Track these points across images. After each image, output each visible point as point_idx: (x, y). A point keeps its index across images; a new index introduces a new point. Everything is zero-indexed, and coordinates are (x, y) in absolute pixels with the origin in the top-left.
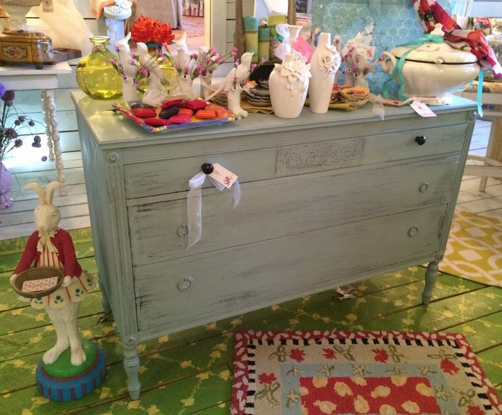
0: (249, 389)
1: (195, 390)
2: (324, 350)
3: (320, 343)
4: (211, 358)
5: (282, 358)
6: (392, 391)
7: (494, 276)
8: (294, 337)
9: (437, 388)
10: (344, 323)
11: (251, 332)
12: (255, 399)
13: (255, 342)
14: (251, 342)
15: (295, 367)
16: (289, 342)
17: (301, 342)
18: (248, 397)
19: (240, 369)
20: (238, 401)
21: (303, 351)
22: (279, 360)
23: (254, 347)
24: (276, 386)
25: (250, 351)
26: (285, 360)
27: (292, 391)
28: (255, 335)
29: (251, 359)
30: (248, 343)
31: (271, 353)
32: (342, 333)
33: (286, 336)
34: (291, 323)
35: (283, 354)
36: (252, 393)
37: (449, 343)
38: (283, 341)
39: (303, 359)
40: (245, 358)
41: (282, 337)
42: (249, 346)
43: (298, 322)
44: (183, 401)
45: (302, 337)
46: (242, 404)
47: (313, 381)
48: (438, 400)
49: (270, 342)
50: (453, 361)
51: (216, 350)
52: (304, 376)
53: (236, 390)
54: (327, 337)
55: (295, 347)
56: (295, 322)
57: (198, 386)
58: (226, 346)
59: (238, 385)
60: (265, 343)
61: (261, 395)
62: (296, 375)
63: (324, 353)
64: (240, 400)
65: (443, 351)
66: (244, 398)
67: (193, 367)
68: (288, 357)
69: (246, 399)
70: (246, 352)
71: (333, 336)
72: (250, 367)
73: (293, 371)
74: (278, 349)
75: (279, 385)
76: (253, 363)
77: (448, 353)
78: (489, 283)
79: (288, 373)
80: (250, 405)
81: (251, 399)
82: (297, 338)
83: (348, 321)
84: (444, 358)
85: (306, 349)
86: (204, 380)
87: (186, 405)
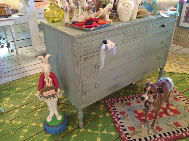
0: (119, 118)
1: (101, 121)
2: (136, 101)
3: (134, 99)
4: (101, 110)
5: (124, 106)
6: (163, 110)
7: (175, 70)
8: (125, 99)
9: (176, 106)
10: (138, 91)
11: (110, 99)
12: (122, 120)
13: (113, 102)
14: (112, 103)
15: (130, 108)
16: (124, 100)
17: (128, 100)
18: (120, 120)
19: (113, 112)
20: (117, 122)
21: (129, 103)
22: (124, 107)
23: (113, 104)
24: (127, 115)
25: (113, 105)
26: (125, 106)
27: (132, 116)
28: (112, 100)
29: (114, 108)
30: (111, 103)
31: (120, 105)
32: (139, 95)
33: (122, 99)
34: (121, 94)
35: (124, 104)
36: (120, 119)
37: (173, 92)
38: (122, 101)
39: (131, 105)
40: (112, 108)
41: (121, 99)
42: (111, 104)
43: (123, 94)
44: (98, 125)
45: (127, 98)
46: (119, 123)
47: (137, 111)
48: (178, 110)
49: (118, 101)
50: (177, 97)
51: (101, 107)
52: (134, 110)
53: (114, 119)
54: (135, 97)
55: (126, 102)
56: (122, 94)
57: (101, 120)
58: (103, 105)
59: (114, 117)
60: (116, 102)
61: (123, 119)
62: (131, 110)
63: (137, 102)
64: (117, 121)
65: (172, 95)
66: (118, 121)
67: (96, 114)
68: (126, 105)
69: (119, 121)
70: (111, 106)
71: (137, 96)
72: (115, 111)
73: (129, 109)
74: (121, 103)
75: (127, 114)
76: (115, 109)
77: (174, 95)
78: (175, 72)
79: (128, 110)
80: (121, 122)
81: (121, 121)
82: (126, 99)
83: (139, 91)
84: (174, 97)
85: (130, 102)
86: (102, 118)
87: (100, 126)
